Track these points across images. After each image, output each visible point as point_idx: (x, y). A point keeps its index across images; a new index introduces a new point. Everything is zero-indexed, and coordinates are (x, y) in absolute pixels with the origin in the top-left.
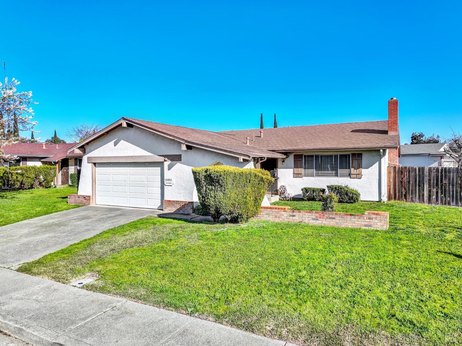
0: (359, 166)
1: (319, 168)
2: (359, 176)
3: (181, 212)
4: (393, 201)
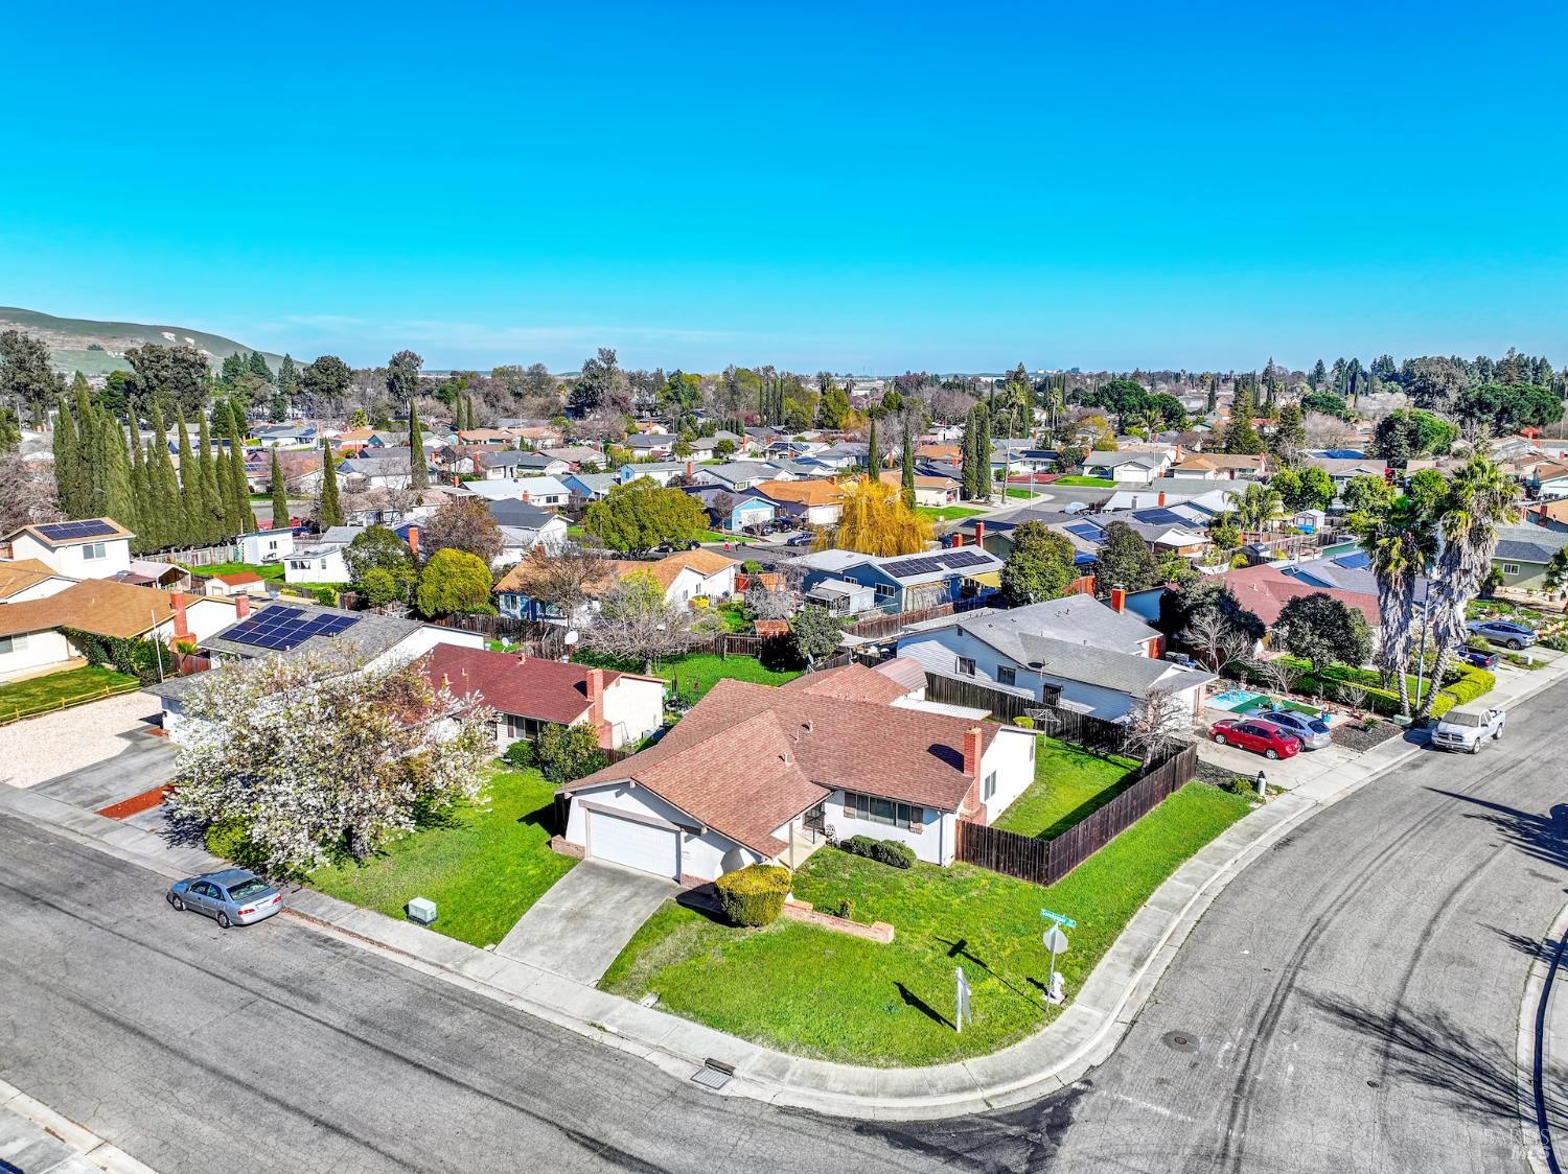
0: (920, 820)
1: (875, 812)
2: (919, 831)
3: (702, 891)
4: (960, 863)
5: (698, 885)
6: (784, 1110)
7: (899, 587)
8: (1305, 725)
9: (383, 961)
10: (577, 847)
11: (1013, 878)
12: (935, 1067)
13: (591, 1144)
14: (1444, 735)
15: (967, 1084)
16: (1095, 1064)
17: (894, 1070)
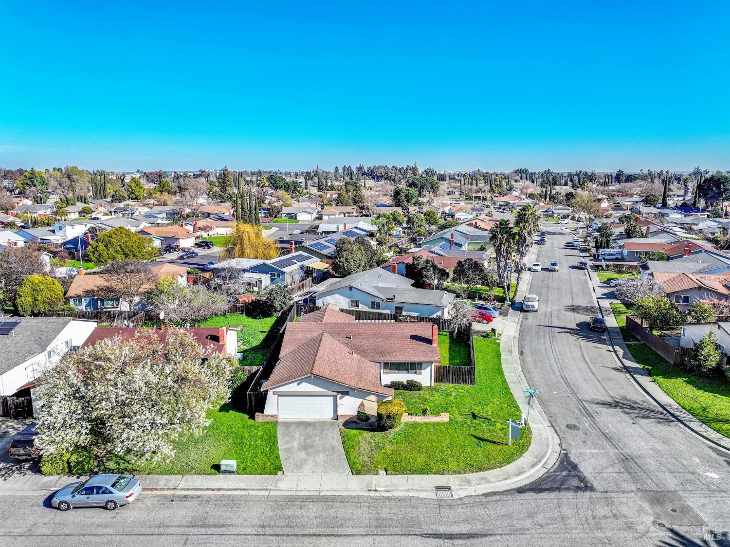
0: (421, 369)
1: (399, 369)
2: (420, 374)
3: (351, 420)
4: (438, 384)
5: (348, 418)
6: (486, 495)
7: (283, 273)
8: (491, 309)
9: (234, 496)
10: (272, 416)
11: (460, 385)
12: (516, 461)
13: (436, 536)
14: (528, 306)
15: (533, 463)
16: (560, 443)
17: (505, 467)
